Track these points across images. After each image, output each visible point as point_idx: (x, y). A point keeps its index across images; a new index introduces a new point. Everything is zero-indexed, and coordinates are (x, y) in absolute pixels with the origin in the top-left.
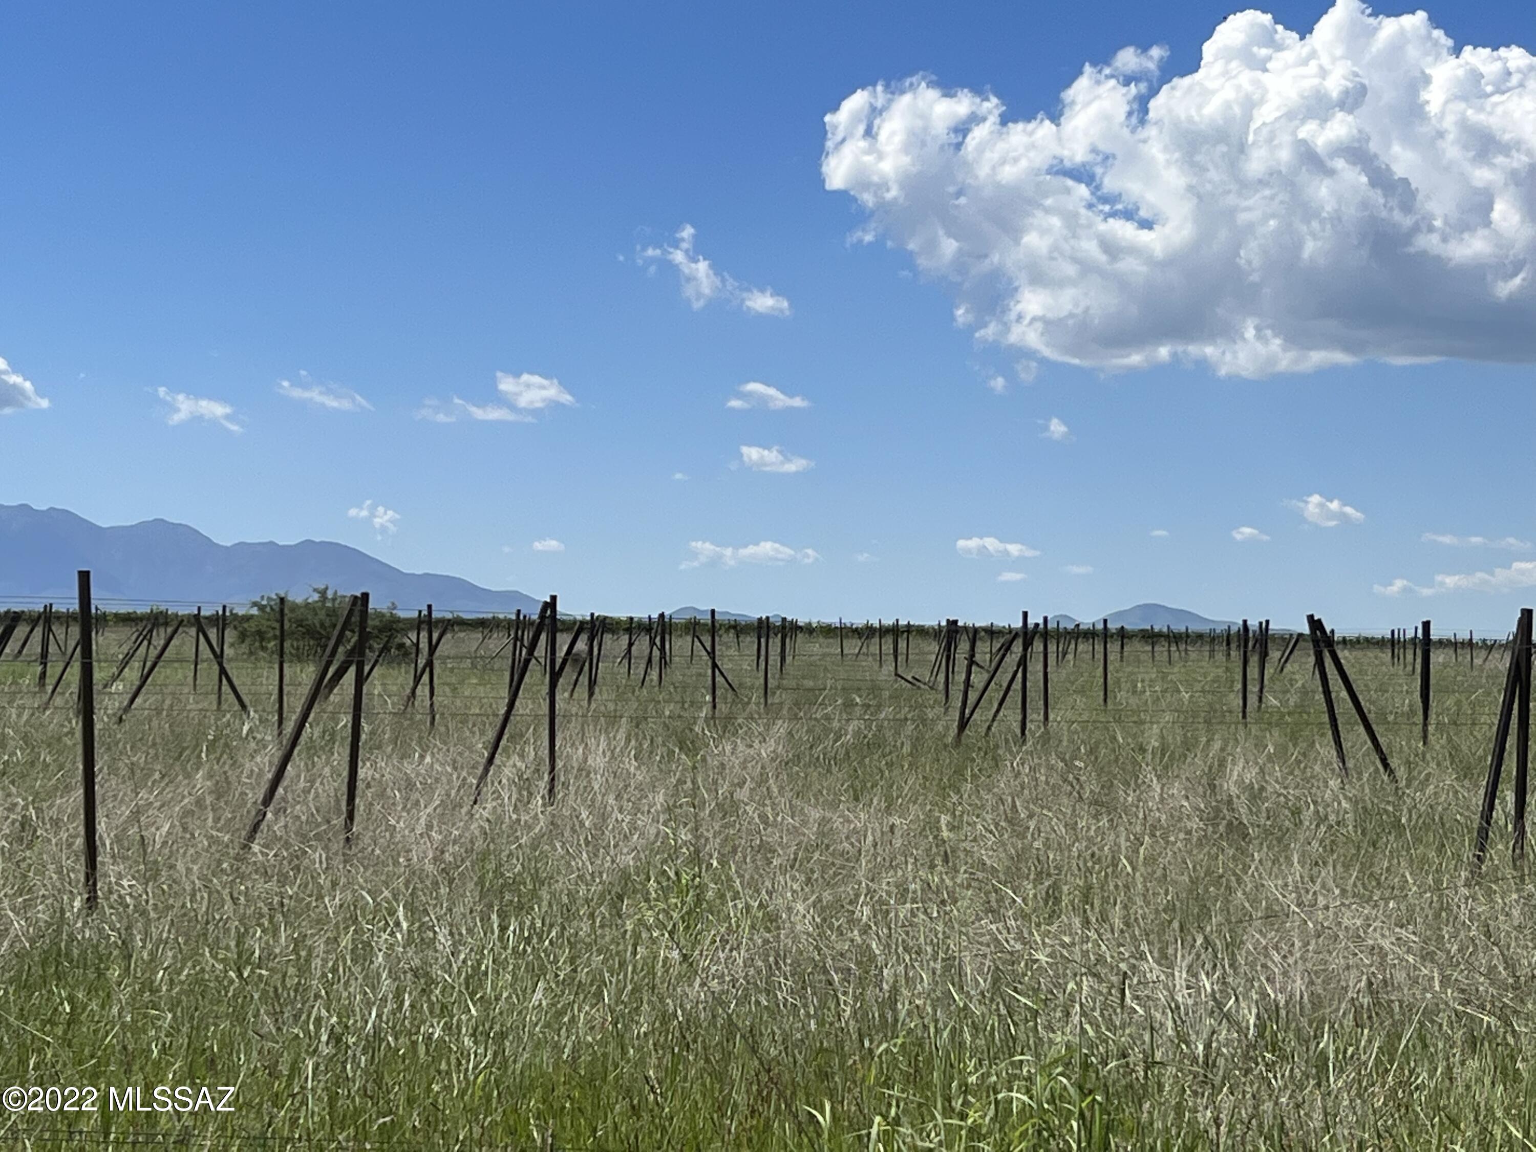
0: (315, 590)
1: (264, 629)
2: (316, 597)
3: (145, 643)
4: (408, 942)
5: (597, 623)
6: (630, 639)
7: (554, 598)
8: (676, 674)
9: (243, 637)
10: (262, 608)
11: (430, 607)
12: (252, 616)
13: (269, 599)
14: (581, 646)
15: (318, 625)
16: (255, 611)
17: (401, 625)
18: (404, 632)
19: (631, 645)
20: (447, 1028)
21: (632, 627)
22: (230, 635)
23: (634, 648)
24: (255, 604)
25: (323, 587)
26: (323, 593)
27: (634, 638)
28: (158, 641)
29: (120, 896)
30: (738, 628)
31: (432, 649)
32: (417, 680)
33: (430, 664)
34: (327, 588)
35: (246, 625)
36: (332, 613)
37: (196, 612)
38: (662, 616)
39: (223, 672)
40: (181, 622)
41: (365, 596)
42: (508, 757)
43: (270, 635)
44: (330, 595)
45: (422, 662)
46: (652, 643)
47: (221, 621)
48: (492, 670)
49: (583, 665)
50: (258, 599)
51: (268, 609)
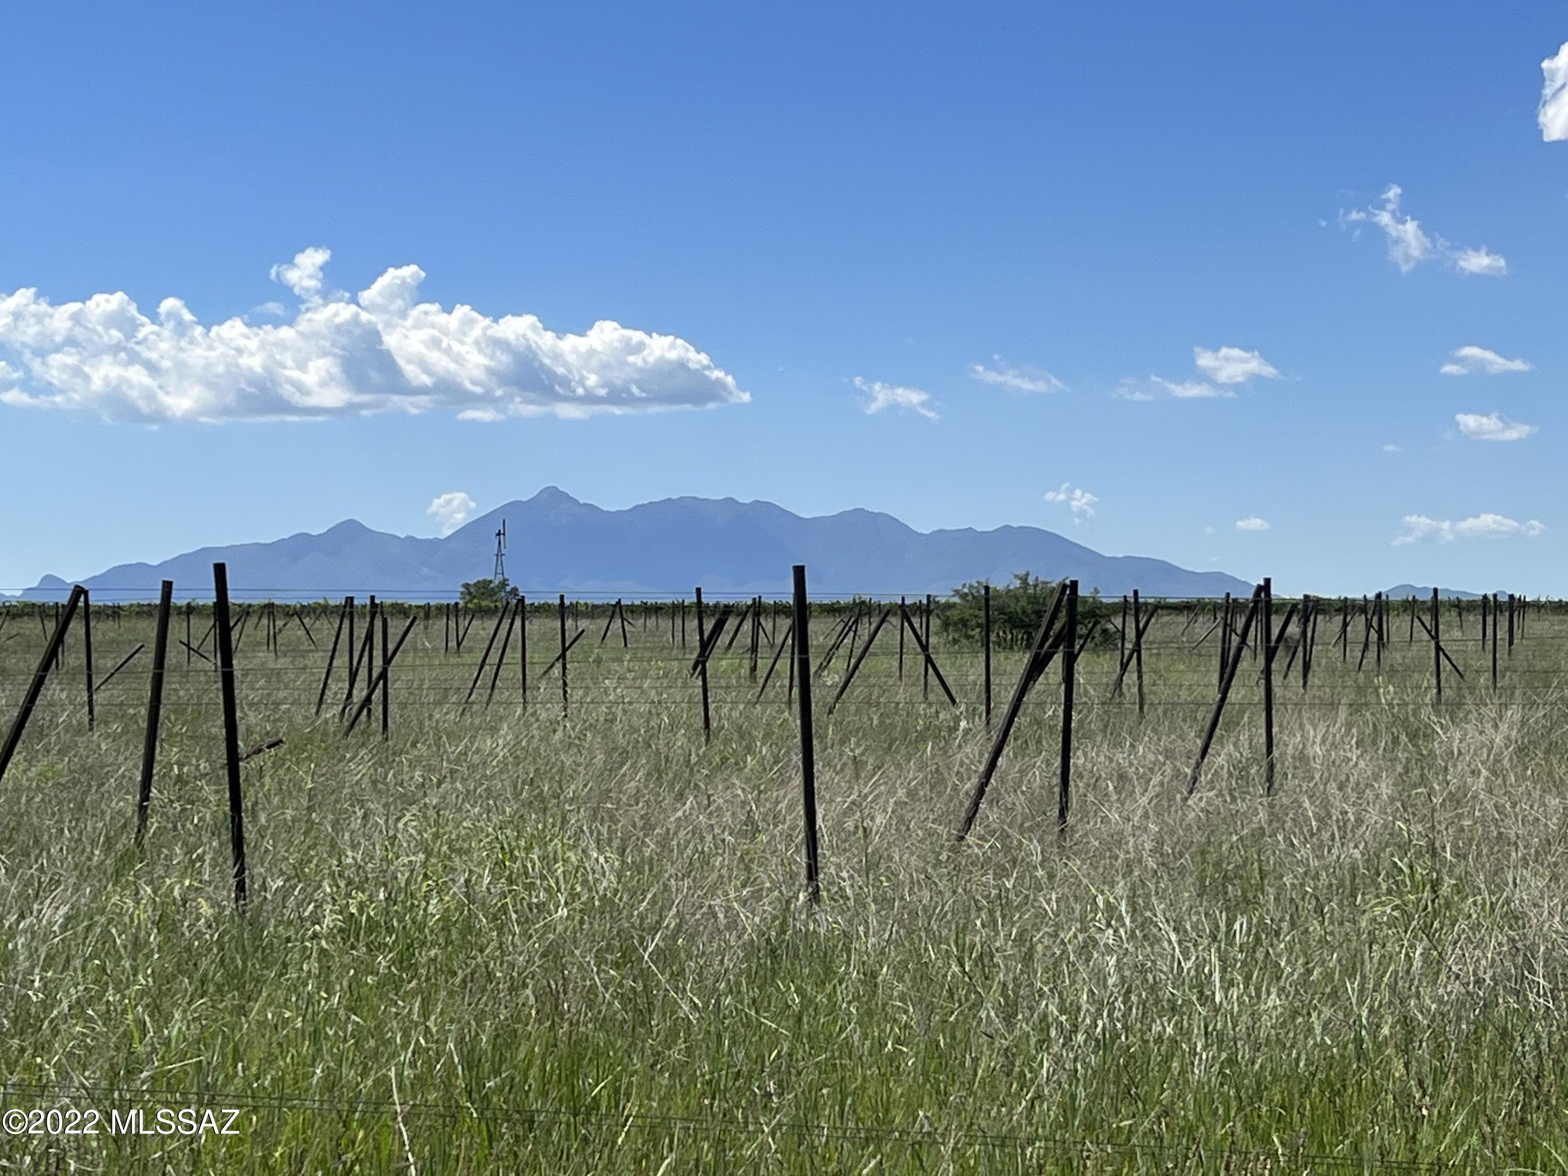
0: (1016, 576)
1: (967, 617)
2: (1018, 583)
3: (852, 634)
4: (1132, 936)
5: (1311, 604)
6: (1345, 619)
7: (1268, 581)
8: (1394, 657)
9: (946, 625)
10: (964, 596)
11: (1136, 592)
12: (954, 605)
13: (971, 586)
14: (1293, 629)
15: (1019, 611)
16: (956, 600)
17: (1104, 611)
18: (1108, 617)
19: (1345, 625)
20: (1179, 1026)
21: (1345, 607)
22: (935, 623)
23: (1349, 628)
24: (957, 592)
25: (1024, 573)
26: (1024, 580)
27: (1349, 618)
28: (865, 630)
29: (840, 888)
30: (1461, 607)
31: (1139, 634)
32: (1124, 667)
33: (1137, 649)
34: (1027, 574)
35: (948, 613)
36: (1033, 599)
37: (900, 602)
38: (1379, 596)
39: (929, 660)
40: (886, 613)
41: (1074, 584)
42: (1223, 748)
43: (974, 623)
44: (1031, 581)
45: (1129, 646)
46: (1369, 626)
47: (926, 609)
48: (1200, 655)
49: (1296, 648)
50: (960, 588)
51: (970, 598)
